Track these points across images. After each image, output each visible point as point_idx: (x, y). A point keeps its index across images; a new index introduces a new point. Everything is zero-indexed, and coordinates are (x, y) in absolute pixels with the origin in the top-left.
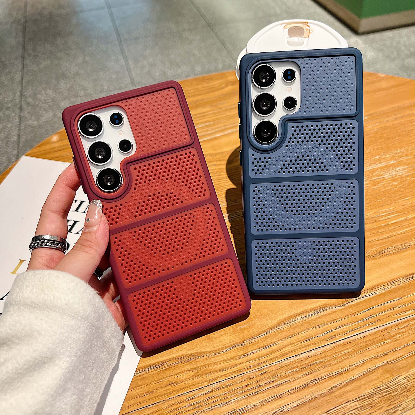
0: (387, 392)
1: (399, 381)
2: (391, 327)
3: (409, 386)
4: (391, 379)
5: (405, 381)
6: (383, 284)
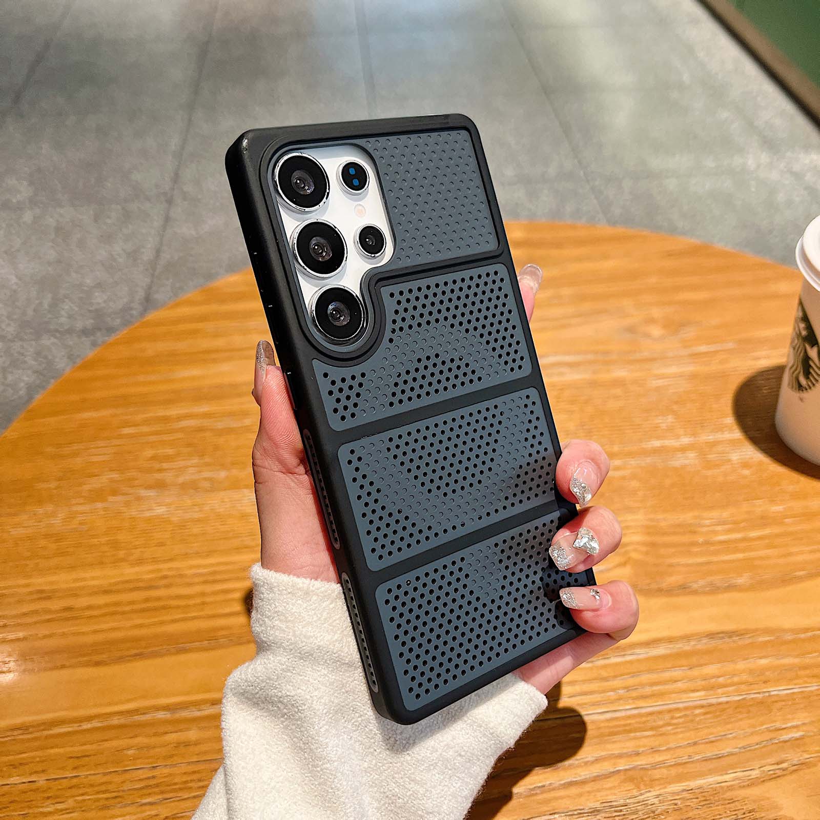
0: (621, 811)
1: (645, 799)
2: (660, 713)
3: (659, 810)
4: (635, 792)
5: (656, 801)
6: (670, 640)
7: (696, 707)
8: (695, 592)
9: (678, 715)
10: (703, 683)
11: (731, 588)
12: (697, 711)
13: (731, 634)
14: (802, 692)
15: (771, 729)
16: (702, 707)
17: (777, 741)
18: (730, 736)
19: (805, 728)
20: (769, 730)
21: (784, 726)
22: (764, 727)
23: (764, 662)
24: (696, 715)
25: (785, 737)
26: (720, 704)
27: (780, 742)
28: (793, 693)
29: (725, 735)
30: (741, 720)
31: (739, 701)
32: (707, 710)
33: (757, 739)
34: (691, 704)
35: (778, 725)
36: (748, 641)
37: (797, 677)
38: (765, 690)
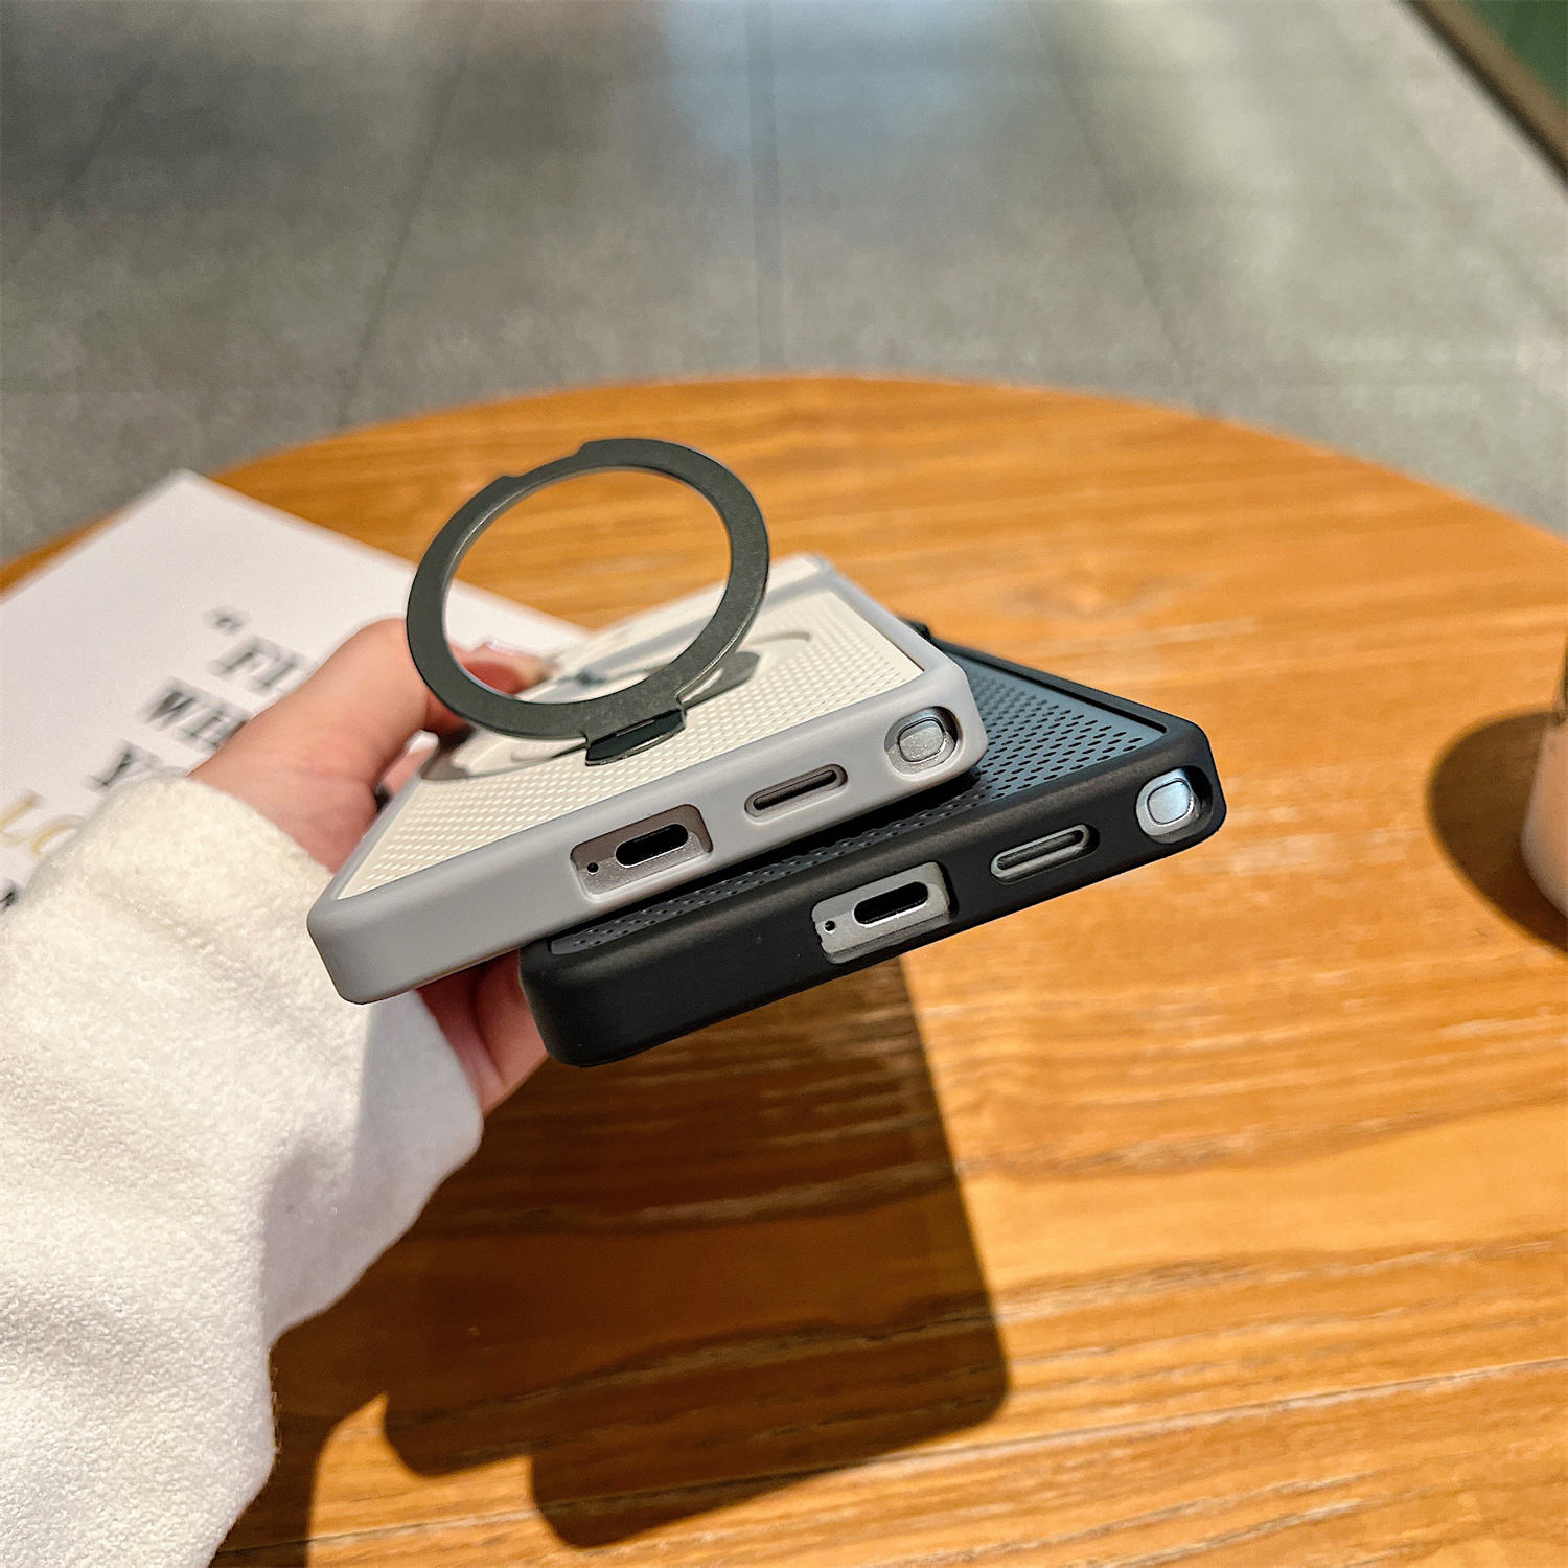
2: (1033, 1457)
6: (1068, 1283)
7: (1116, 1443)
8: (1131, 1171)
9: (1071, 1463)
10: (1135, 1384)
11: (1214, 1159)
12: (1118, 1453)
13: (1204, 1268)
14: (1360, 1402)
15: (1284, 1491)
16: (1130, 1441)
17: (1298, 1522)
18: (1189, 1511)
19: (1363, 1489)
20: (1278, 1495)
21: (1315, 1484)
22: (1268, 1488)
23: (1277, 1333)
24: (1114, 1463)
25: (1318, 1510)
26: (1172, 1433)
27: (1304, 1524)
28: (1340, 1403)
29: (1178, 1509)
30: (1217, 1471)
31: (1214, 1425)
32: (1142, 1448)
33: (1250, 1517)
34: (1102, 1435)
35: (1301, 1482)
36: (1244, 1283)
37: (1352, 1367)
38: (1277, 1398)
